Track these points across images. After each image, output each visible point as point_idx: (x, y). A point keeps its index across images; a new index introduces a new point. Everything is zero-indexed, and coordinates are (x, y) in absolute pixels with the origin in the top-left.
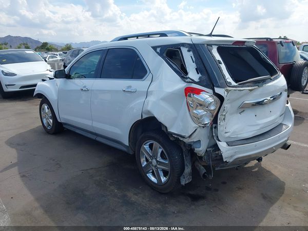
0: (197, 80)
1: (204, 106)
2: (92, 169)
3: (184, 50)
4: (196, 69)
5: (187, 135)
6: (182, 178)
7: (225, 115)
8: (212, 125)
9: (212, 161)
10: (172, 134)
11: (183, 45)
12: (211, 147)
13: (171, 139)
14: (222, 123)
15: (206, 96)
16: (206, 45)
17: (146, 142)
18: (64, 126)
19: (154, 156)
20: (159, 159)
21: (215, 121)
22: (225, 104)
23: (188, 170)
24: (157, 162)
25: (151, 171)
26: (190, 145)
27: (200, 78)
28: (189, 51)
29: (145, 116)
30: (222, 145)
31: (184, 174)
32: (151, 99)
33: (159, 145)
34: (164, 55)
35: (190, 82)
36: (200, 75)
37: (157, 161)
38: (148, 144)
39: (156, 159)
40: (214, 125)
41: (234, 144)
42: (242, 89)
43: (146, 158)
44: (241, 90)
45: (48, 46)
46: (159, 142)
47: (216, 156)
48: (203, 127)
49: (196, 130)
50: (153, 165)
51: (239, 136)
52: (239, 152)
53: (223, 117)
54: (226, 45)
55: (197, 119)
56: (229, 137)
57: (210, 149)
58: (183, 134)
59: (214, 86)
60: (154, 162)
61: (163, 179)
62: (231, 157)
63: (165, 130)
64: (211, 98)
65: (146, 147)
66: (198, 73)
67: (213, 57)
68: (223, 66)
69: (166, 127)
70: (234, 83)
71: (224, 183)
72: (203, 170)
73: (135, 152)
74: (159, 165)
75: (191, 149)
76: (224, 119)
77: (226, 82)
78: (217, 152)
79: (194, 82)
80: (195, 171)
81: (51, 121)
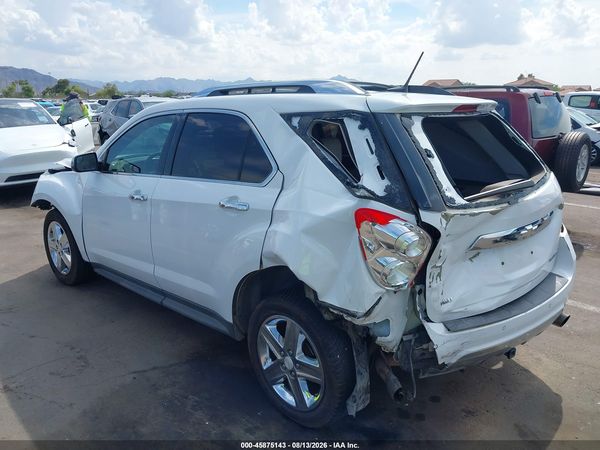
0: (380, 192)
1: (398, 249)
2: (154, 368)
3: (352, 127)
4: (378, 167)
5: (362, 311)
6: (350, 402)
7: (441, 267)
8: (414, 287)
9: (414, 363)
10: (327, 307)
11: (350, 114)
12: (409, 333)
13: (326, 316)
14: (434, 285)
15: (403, 229)
16: (398, 116)
17: (269, 318)
18: (96, 270)
19: (289, 350)
20: (300, 356)
21: (420, 277)
22: (443, 245)
23: (362, 382)
24: (295, 365)
25: (282, 380)
26: (366, 328)
27: (387, 189)
28: (362, 128)
29: (267, 264)
30: (436, 330)
31: (354, 393)
32: (281, 228)
33: (298, 327)
34: (309, 133)
35: (365, 197)
36: (386, 182)
37: (295, 362)
38: (275, 322)
39: (293, 356)
40: (418, 288)
41: (460, 327)
42: (476, 211)
43: (271, 352)
44: (475, 215)
45: (70, 87)
46: (300, 322)
47: (424, 354)
48: (395, 292)
49: (380, 298)
50: (286, 368)
51: (470, 308)
52: (470, 344)
53: (437, 271)
54: (439, 114)
55: (382, 277)
56: (449, 312)
57: (410, 337)
58: (352, 309)
59: (417, 207)
60: (289, 362)
61: (309, 399)
62: (455, 353)
63: (312, 297)
64: (413, 234)
65: (271, 328)
66: (383, 178)
67: (415, 141)
68: (436, 163)
69: (315, 293)
70: (460, 200)
71: (435, 399)
72: (395, 385)
73: (246, 335)
74: (299, 368)
75: (368, 335)
76: (439, 275)
77: (443, 197)
78: (425, 346)
79: (373, 196)
80: (377, 385)
81: (69, 257)
